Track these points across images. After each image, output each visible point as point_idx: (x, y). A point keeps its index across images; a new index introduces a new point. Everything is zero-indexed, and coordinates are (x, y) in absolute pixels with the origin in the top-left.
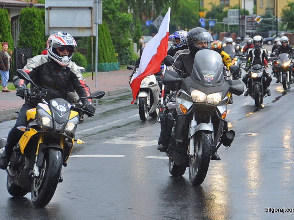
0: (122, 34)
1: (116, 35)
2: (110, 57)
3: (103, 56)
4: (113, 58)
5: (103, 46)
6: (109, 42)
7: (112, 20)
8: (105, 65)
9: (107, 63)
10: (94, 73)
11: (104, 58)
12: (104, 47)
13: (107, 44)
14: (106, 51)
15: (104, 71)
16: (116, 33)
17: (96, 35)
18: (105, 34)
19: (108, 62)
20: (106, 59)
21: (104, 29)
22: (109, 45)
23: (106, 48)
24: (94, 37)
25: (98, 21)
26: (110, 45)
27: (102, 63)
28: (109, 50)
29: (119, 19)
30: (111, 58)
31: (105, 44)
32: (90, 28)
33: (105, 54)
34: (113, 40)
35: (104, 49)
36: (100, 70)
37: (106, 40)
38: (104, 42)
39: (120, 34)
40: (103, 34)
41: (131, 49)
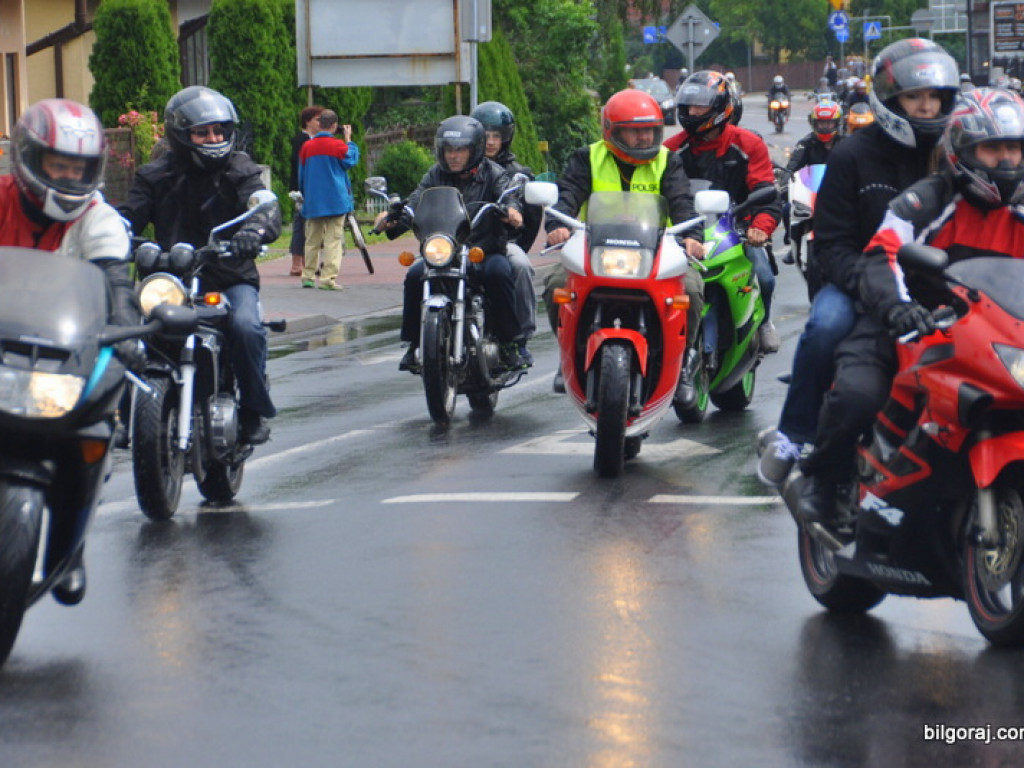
0: (562, 75)
1: (538, 76)
4: (531, 159)
7: (526, 25)
16: (539, 73)
17: (472, 80)
18: (501, 77)
21: (499, 58)
24: (466, 87)
25: (478, 29)
26: (520, 112)
29: (549, 23)
32: (451, 57)
34: (530, 94)
37: (507, 97)
39: (553, 75)
40: (495, 74)
41: (592, 126)
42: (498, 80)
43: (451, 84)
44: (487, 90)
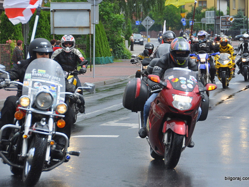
0: (116, 32)
1: (110, 33)
2: (105, 52)
3: (100, 51)
4: (108, 53)
5: (99, 42)
6: (105, 39)
7: (107, 20)
8: (101, 59)
9: (103, 57)
10: (92, 66)
11: (100, 53)
12: (100, 43)
13: (102, 40)
14: (102, 47)
15: (100, 64)
16: (110, 32)
17: (94, 33)
18: (101, 33)
19: (104, 56)
20: (102, 54)
21: (100, 28)
22: (104, 42)
23: (102, 44)
24: (92, 35)
25: (95, 21)
26: (106, 41)
27: (99, 57)
28: (105, 46)
29: (113, 20)
30: (106, 53)
31: (101, 41)
32: (89, 28)
33: (101, 49)
34: (108, 37)
35: (101, 45)
36: (97, 63)
37: (102, 38)
38: (100, 39)
39: (114, 33)
40: (99, 32)
41: (123, 45)
42: (100, 33)
43: (89, 34)
44: (97, 36)
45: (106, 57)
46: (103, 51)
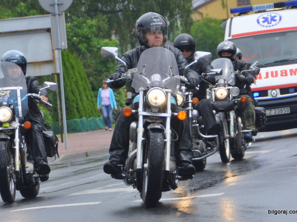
0: (105, 73)
1: (95, 75)
2: (88, 109)
3: (77, 108)
4: (93, 111)
5: (75, 92)
6: (85, 86)
8: (82, 122)
9: (84, 119)
10: (64, 135)
11: (79, 111)
12: (77, 94)
13: (81, 88)
14: (81, 100)
15: (80, 131)
16: (95, 73)
18: (77, 74)
19: (86, 116)
20: (83, 113)
21: (75, 66)
22: (85, 90)
23: (80, 95)
25: (61, 44)
26: (87, 90)
27: (77, 118)
28: (86, 98)
29: (98, 50)
30: (90, 110)
31: (79, 90)
32: (51, 62)
33: (80, 104)
34: (91, 83)
35: (78, 98)
36: (72, 130)
37: (80, 83)
38: (77, 86)
39: (101, 73)
40: (74, 73)
41: (122, 98)
42: (75, 76)
43: (52, 74)
44: (71, 80)
45: (91, 118)
46: (83, 107)
